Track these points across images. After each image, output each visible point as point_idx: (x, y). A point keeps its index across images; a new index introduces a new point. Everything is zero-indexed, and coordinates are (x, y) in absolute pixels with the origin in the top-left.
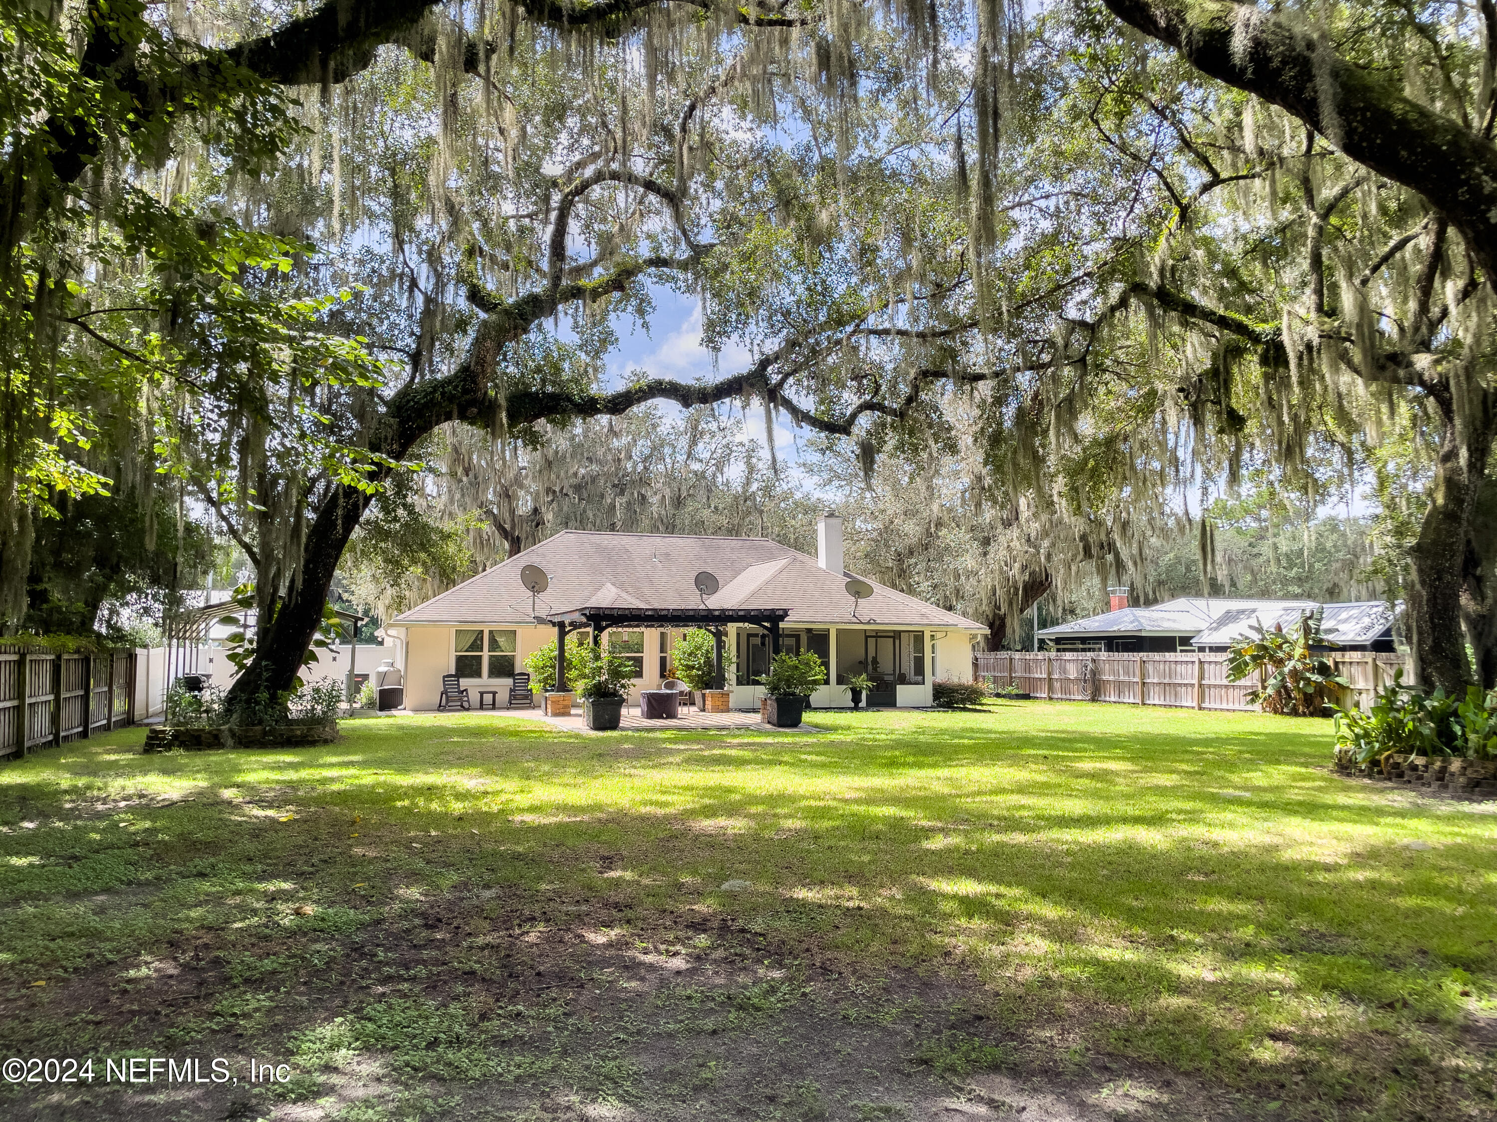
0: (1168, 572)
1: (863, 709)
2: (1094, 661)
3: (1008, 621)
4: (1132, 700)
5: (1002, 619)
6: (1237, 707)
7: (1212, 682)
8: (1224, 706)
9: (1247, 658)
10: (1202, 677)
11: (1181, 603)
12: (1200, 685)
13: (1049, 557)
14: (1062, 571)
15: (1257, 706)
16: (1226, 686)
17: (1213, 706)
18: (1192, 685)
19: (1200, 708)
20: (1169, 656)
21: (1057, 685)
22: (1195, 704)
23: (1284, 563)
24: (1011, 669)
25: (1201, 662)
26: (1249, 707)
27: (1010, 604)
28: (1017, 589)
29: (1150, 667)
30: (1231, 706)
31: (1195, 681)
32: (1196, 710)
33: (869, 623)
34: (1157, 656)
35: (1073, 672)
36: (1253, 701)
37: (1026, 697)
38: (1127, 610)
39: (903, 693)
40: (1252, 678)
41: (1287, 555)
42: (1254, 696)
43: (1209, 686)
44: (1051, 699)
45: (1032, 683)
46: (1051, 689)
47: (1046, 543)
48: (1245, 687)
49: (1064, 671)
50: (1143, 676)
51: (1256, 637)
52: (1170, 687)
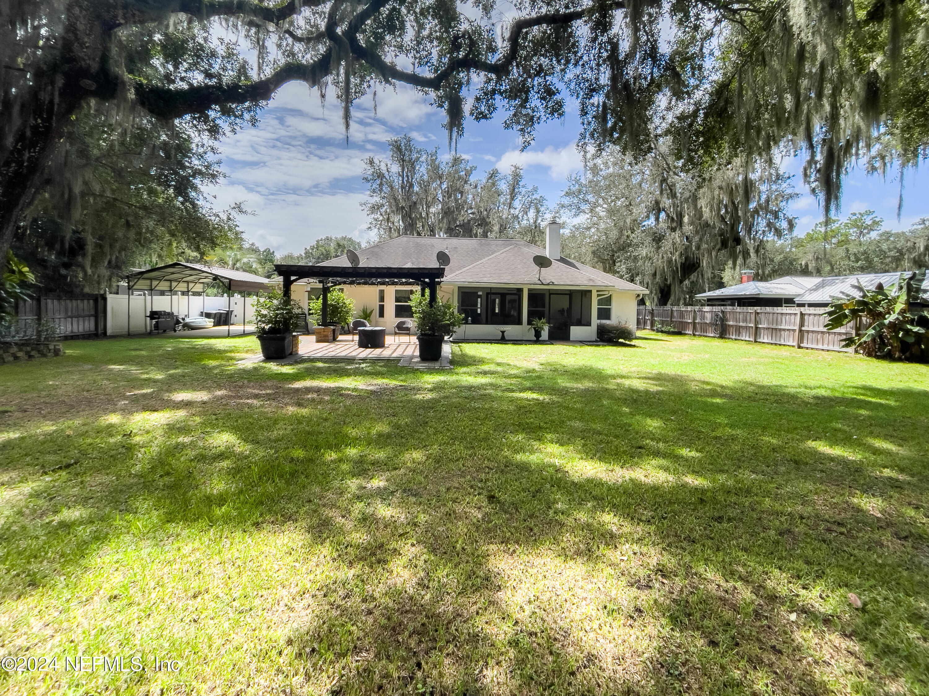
0: (779, 265)
1: (543, 343)
2: (723, 312)
3: (672, 288)
4: (747, 339)
5: (669, 287)
6: (831, 347)
7: (811, 328)
8: (820, 346)
9: (847, 312)
10: (802, 324)
11: (787, 279)
12: (801, 331)
13: (698, 248)
14: (706, 255)
15: (851, 349)
16: (823, 333)
17: (810, 346)
18: (794, 330)
19: (799, 347)
20: (779, 310)
21: (698, 326)
22: (795, 344)
23: (852, 258)
24: (672, 316)
25: (802, 314)
26: (844, 349)
27: (674, 278)
28: (677, 268)
29: (762, 317)
30: (825, 347)
31: (797, 328)
32: (796, 349)
33: (548, 284)
34: (769, 309)
35: (708, 318)
36: (847, 346)
37: (679, 333)
38: (751, 283)
39: (576, 331)
40: (848, 328)
41: (855, 254)
42: (849, 342)
43: (808, 332)
44: (694, 335)
45: (685, 325)
46: (695, 329)
47: (697, 238)
48: (840, 334)
49: (703, 317)
50: (756, 323)
51: (858, 295)
52: (775, 331)
